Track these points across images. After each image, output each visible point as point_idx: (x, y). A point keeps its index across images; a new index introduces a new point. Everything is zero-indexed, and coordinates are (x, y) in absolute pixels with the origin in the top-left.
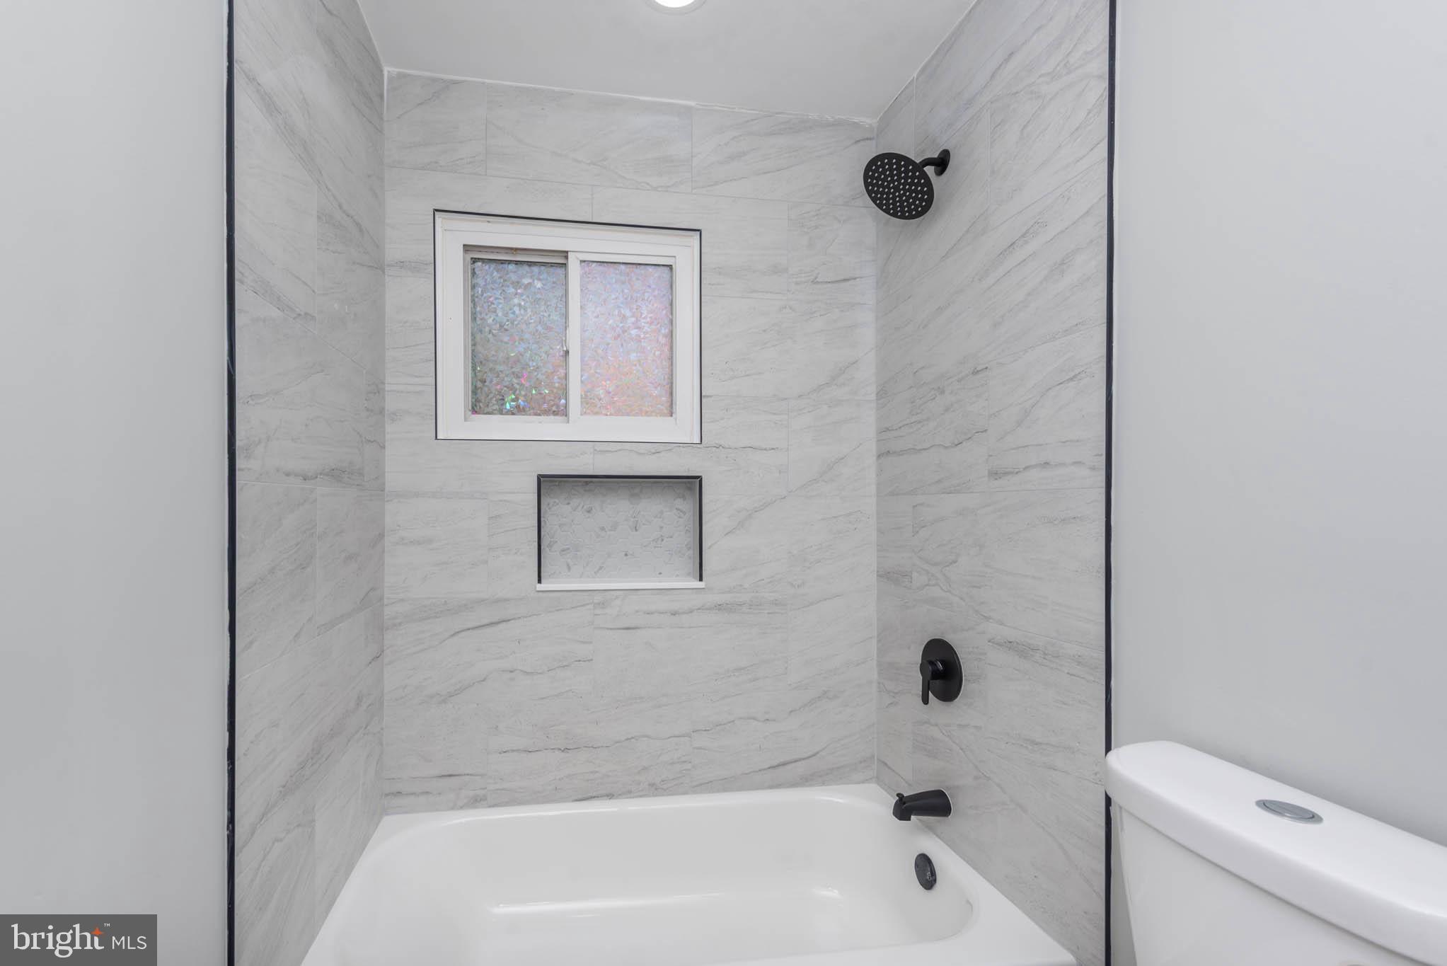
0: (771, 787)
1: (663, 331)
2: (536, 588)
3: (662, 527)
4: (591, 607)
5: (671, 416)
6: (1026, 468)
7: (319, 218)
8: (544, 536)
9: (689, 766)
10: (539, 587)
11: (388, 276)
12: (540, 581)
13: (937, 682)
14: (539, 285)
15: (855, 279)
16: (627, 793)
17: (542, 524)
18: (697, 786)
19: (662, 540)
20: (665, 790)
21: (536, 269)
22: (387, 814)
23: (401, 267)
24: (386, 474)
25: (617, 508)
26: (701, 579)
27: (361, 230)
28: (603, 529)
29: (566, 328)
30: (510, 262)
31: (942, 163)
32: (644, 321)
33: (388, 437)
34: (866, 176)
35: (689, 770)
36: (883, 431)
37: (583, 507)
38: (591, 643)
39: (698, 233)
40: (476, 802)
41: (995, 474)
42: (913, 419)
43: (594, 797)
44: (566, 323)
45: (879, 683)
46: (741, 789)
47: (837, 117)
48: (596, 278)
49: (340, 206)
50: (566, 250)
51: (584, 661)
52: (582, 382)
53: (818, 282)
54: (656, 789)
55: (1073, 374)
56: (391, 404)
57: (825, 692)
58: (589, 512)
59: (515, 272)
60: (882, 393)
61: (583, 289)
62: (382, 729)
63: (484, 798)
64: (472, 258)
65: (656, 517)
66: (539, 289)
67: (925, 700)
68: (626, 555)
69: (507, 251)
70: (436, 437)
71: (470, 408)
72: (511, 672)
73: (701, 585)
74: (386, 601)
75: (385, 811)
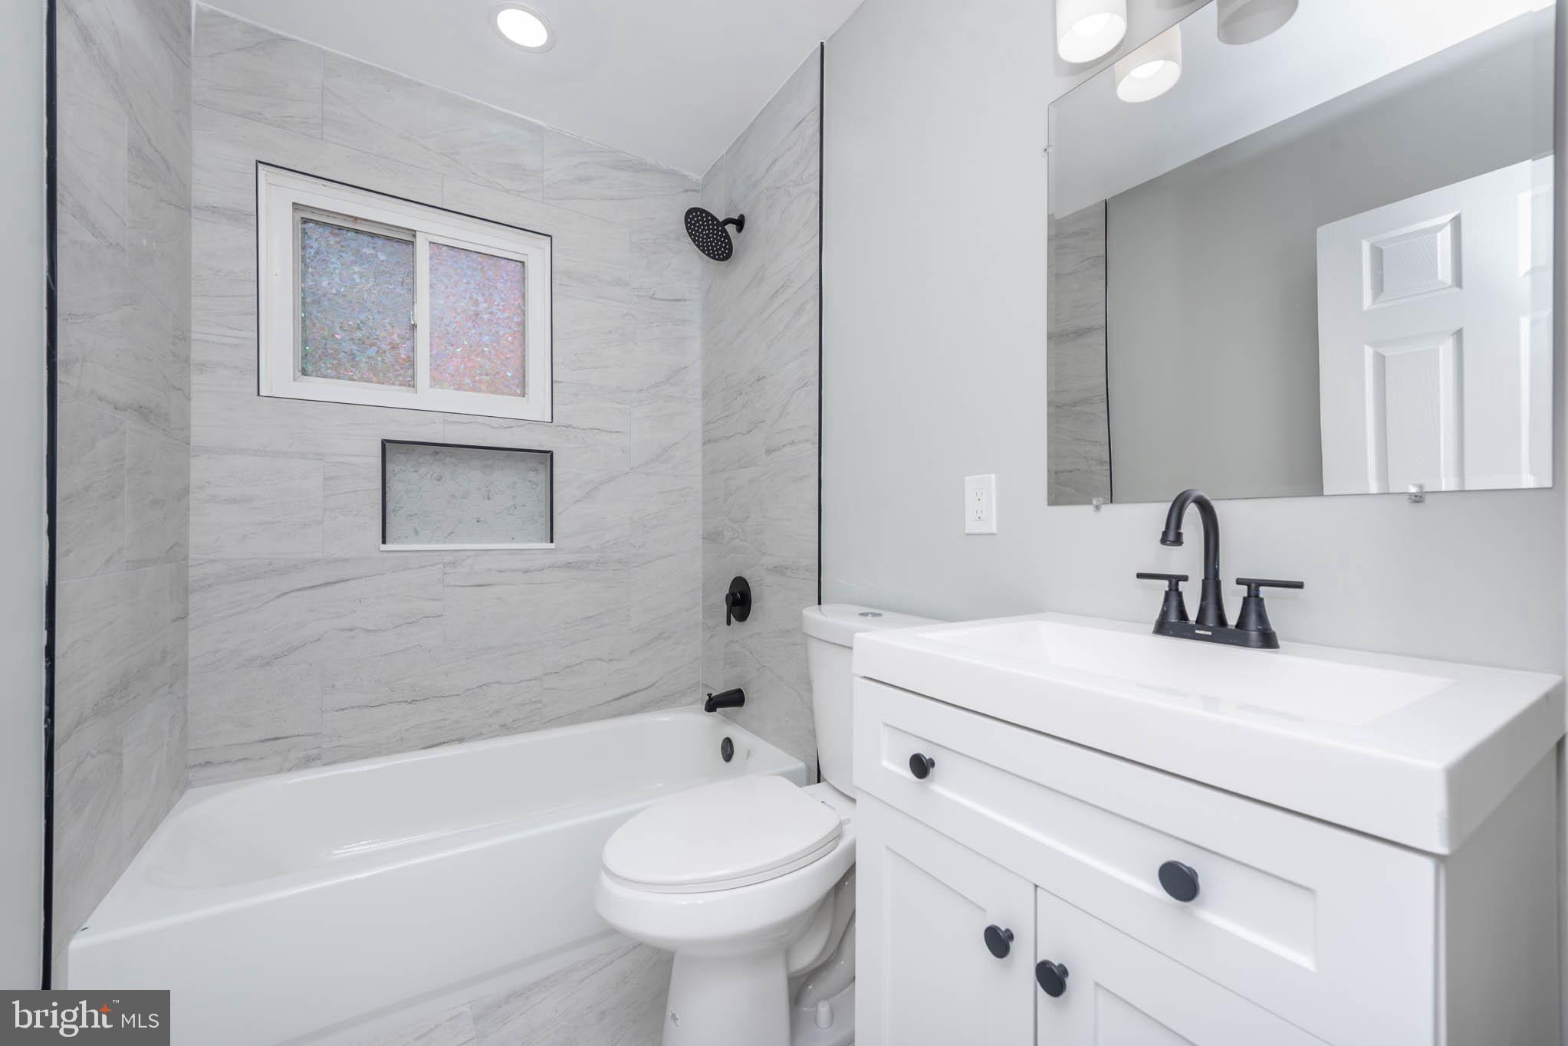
0: (615, 716)
1: (516, 320)
2: (379, 548)
3: (514, 497)
4: (441, 566)
5: (524, 396)
6: (784, 446)
7: (129, 150)
8: (389, 501)
9: (540, 706)
10: (383, 547)
11: (195, 218)
12: (384, 542)
13: (737, 608)
14: (383, 257)
15: (685, 300)
16: (479, 736)
17: (387, 489)
18: (547, 722)
19: (516, 508)
20: (515, 729)
21: (380, 242)
22: (191, 788)
23: (213, 212)
24: (192, 427)
25: (470, 477)
26: (552, 541)
27: (168, 168)
28: (453, 496)
29: (413, 303)
30: (349, 229)
31: (740, 223)
32: (496, 307)
33: (193, 388)
34: (686, 223)
35: (539, 709)
36: (707, 423)
37: (432, 475)
38: (440, 600)
39: (549, 238)
40: (309, 762)
41: (769, 452)
42: (725, 414)
43: (444, 743)
44: (413, 298)
45: (703, 623)
46: (589, 720)
47: (671, 167)
48: (446, 261)
49: (149, 141)
50: (415, 229)
51: (433, 617)
52: (431, 356)
53: (656, 299)
54: (507, 729)
55: (804, 383)
56: (197, 354)
57: (661, 634)
58: (438, 480)
59: (355, 240)
60: (706, 394)
61: (432, 270)
62: (186, 696)
63: (318, 757)
64: (302, 218)
65: (509, 487)
66: (383, 261)
67: (729, 623)
68: (478, 521)
69: (346, 218)
70: (259, 393)
71: (300, 369)
72: (351, 630)
73: (552, 546)
74: (191, 562)
75: (187, 785)
